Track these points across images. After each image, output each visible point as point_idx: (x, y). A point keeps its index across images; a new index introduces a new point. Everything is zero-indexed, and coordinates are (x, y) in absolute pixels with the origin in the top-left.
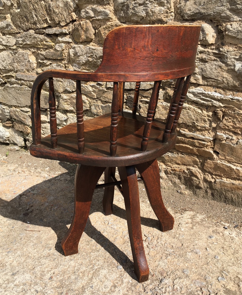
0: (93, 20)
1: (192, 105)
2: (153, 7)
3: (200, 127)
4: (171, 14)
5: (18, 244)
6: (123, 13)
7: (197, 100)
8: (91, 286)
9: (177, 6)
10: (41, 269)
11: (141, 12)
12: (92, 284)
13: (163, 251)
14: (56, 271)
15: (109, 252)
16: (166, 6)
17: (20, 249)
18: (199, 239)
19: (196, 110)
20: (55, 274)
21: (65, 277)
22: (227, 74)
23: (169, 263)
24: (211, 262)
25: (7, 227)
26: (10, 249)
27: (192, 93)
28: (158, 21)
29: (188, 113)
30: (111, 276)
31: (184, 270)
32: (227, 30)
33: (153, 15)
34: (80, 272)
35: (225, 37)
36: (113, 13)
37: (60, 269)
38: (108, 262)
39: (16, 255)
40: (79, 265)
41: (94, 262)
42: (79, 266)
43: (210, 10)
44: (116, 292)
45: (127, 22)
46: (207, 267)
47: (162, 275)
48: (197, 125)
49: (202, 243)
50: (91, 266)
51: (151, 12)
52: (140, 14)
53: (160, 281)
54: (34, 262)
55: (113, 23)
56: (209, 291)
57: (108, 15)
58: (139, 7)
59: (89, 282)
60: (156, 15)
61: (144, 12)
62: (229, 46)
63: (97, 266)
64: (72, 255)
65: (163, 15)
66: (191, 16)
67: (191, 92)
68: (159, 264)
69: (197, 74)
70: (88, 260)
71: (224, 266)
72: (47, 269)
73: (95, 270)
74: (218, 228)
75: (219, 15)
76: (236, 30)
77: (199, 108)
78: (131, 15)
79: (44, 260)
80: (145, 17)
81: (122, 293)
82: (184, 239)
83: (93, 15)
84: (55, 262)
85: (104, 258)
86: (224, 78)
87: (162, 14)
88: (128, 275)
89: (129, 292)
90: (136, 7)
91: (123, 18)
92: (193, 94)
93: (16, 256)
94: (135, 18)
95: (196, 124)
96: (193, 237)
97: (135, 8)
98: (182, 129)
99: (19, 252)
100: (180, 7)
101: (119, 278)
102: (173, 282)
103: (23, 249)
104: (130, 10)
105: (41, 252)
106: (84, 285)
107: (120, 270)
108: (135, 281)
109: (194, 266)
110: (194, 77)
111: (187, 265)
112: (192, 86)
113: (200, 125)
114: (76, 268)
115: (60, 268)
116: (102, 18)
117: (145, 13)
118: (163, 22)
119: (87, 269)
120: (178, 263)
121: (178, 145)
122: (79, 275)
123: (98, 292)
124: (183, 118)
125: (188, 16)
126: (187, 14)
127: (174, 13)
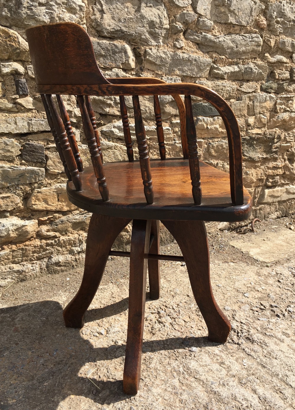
1: (117, 143)
2: (61, 12)
4: (83, 26)
6: (8, 11)
9: (90, 17)
11: (43, 16)
12: (207, 381)
16: (79, 14)
19: (123, 148)
22: (148, 102)
27: (118, 127)
29: (114, 153)
30: (203, 361)
31: (225, 309)
32: (148, 55)
34: (178, 387)
35: (143, 61)
41: (169, 369)
42: (168, 385)
43: (131, 29)
44: (231, 365)
50: (175, 374)
51: (57, 19)
52: (40, 18)
56: (257, 307)
58: (38, 8)
59: (201, 383)
61: (47, 17)
62: (147, 72)
63: (179, 368)
66: (112, 32)
67: (116, 126)
70: (162, 374)
71: (233, 286)
73: (184, 371)
75: (139, 37)
76: (155, 55)
78: (25, 18)
85: (168, 358)
86: (146, 107)
90: (35, 6)
91: (6, 19)
92: (118, 129)
94: (31, 23)
97: (33, 8)
100: (95, 19)
101: (211, 356)
102: (237, 321)
104: (24, 9)
106: (204, 389)
107: (198, 351)
108: (221, 347)
112: (114, 119)
114: (169, 389)
117: (49, 19)
119: (177, 378)
123: (225, 379)
125: (108, 33)
126: (106, 29)
127: (86, 25)
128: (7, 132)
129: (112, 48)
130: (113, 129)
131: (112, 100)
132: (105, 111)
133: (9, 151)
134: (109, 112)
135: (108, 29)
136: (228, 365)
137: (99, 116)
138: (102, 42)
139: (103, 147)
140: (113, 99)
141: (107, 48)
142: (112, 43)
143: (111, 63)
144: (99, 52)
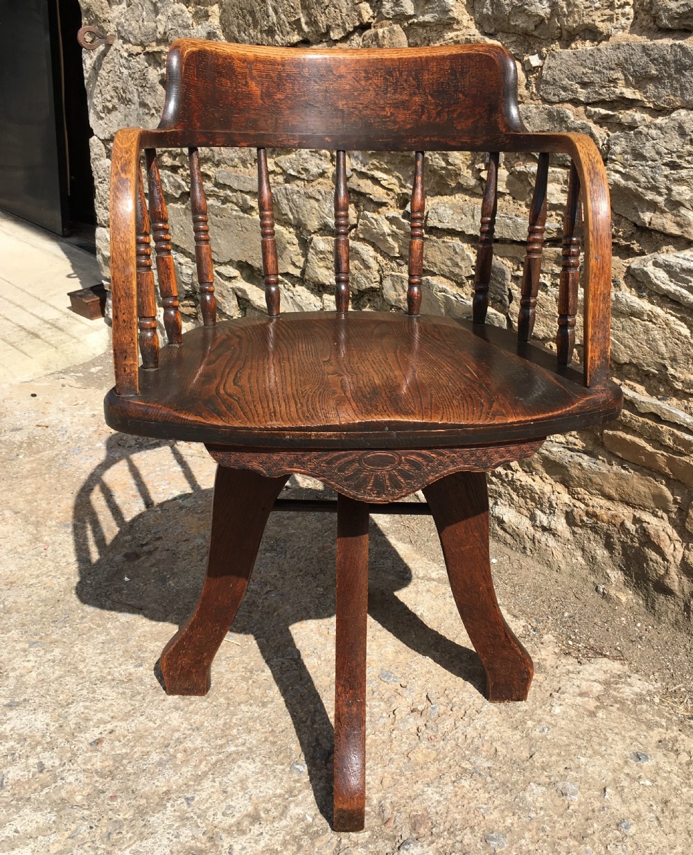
0: (411, 24)
1: (662, 308)
3: (680, 384)
4: (623, 11)
5: (68, 628)
6: (490, 5)
7: (677, 293)
8: (189, 796)
10: (86, 711)
11: (538, 4)
12: (195, 791)
13: (457, 758)
14: (121, 727)
15: (293, 717)
17: (65, 642)
18: (595, 752)
19: (672, 325)
20: (112, 736)
21: (135, 750)
23: (454, 800)
24: (597, 835)
25: (66, 576)
26: (41, 638)
27: (666, 266)
28: (584, 31)
29: (647, 331)
30: (259, 784)
31: (493, 833)
33: (571, 13)
34: (181, 747)
36: (463, 6)
37: (133, 725)
38: (274, 743)
39: (49, 656)
40: (189, 730)
41: (235, 732)
42: (188, 733)
44: (248, 836)
45: (500, 34)
46: (574, 846)
47: (414, 828)
48: (674, 377)
49: (598, 769)
50: (219, 742)
51: (564, 4)
52: (532, 8)
53: (397, 846)
54: (79, 688)
55: (461, 35)
57: (450, 10)
59: (191, 783)
60: (578, 12)
61: (546, 4)
63: (236, 746)
64: (188, 697)
65: (599, 14)
66: (682, 16)
67: (661, 262)
68: (423, 791)
69: (684, 206)
70: (221, 722)
72: (99, 715)
74: (683, 736)
77: (682, 319)
78: (510, 13)
79: (108, 689)
80: (548, 19)
81: (264, 845)
82: (546, 739)
83: (411, 11)
84: (133, 702)
85: (270, 729)
87: (597, 9)
88: (311, 798)
89: (289, 847)
91: (488, 19)
92: (668, 272)
93: (45, 660)
94: (520, 22)
95: (671, 371)
96: (579, 742)
98: (628, 382)
99: (57, 652)
101: (281, 799)
103: (73, 647)
105: (112, 666)
106: (174, 787)
107: (296, 776)
108: (322, 822)
109: (534, 832)
110: (676, 216)
111: (510, 821)
112: (667, 244)
113: (682, 377)
114: (177, 735)
115: (136, 721)
116: (432, 20)
117: (549, 7)
118: (598, 35)
119: (206, 745)
120: (485, 807)
121: (611, 432)
122: (175, 757)
123: (199, 821)
124: (632, 345)
125: (671, 19)
126: (667, 10)
127: (633, 6)
128: (460, 230)
129: (676, 56)
130: (650, 269)
131: (660, 194)
132: (639, 217)
133: (457, 265)
134: (650, 223)
135: (671, 10)
136: (250, 830)
137: (630, 230)
138: (654, 44)
139: (619, 306)
140: (664, 191)
141: (663, 58)
142: (677, 42)
143: (672, 97)
144: (643, 69)
